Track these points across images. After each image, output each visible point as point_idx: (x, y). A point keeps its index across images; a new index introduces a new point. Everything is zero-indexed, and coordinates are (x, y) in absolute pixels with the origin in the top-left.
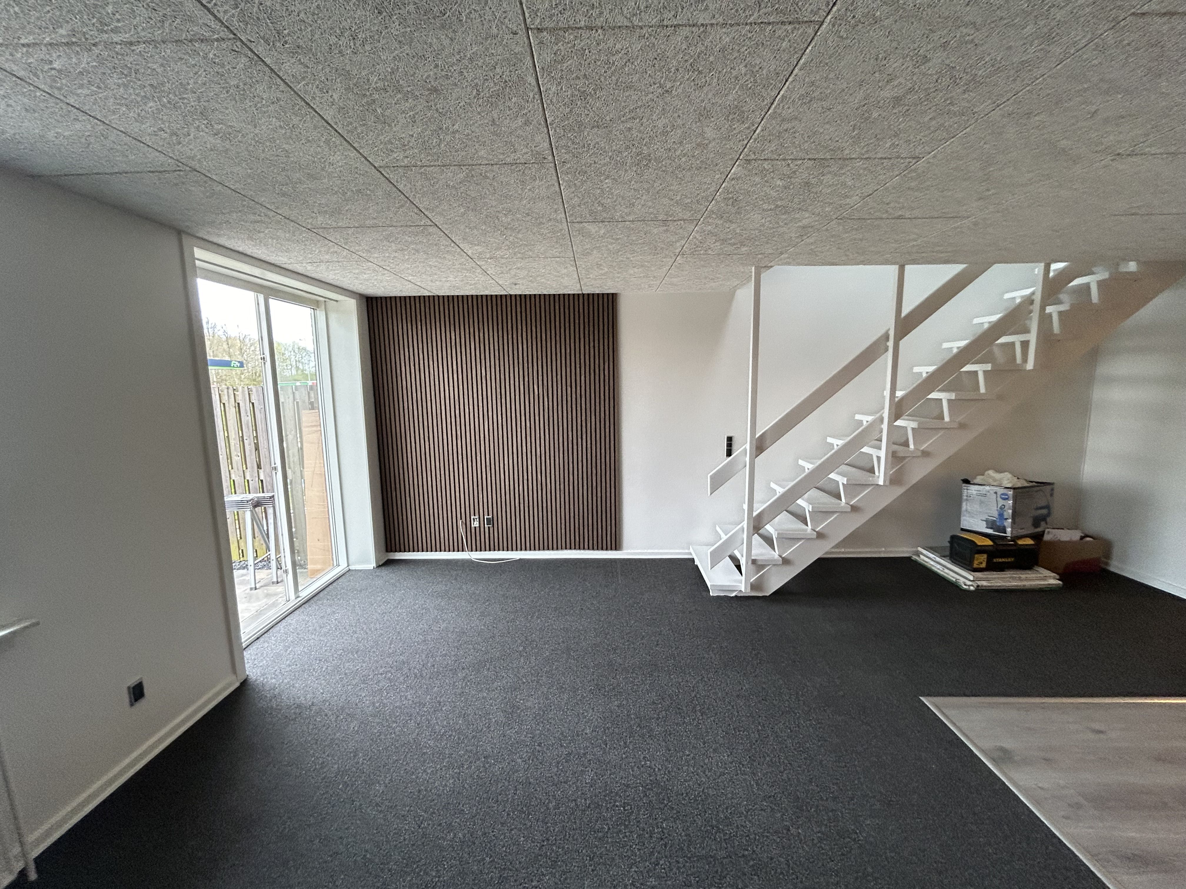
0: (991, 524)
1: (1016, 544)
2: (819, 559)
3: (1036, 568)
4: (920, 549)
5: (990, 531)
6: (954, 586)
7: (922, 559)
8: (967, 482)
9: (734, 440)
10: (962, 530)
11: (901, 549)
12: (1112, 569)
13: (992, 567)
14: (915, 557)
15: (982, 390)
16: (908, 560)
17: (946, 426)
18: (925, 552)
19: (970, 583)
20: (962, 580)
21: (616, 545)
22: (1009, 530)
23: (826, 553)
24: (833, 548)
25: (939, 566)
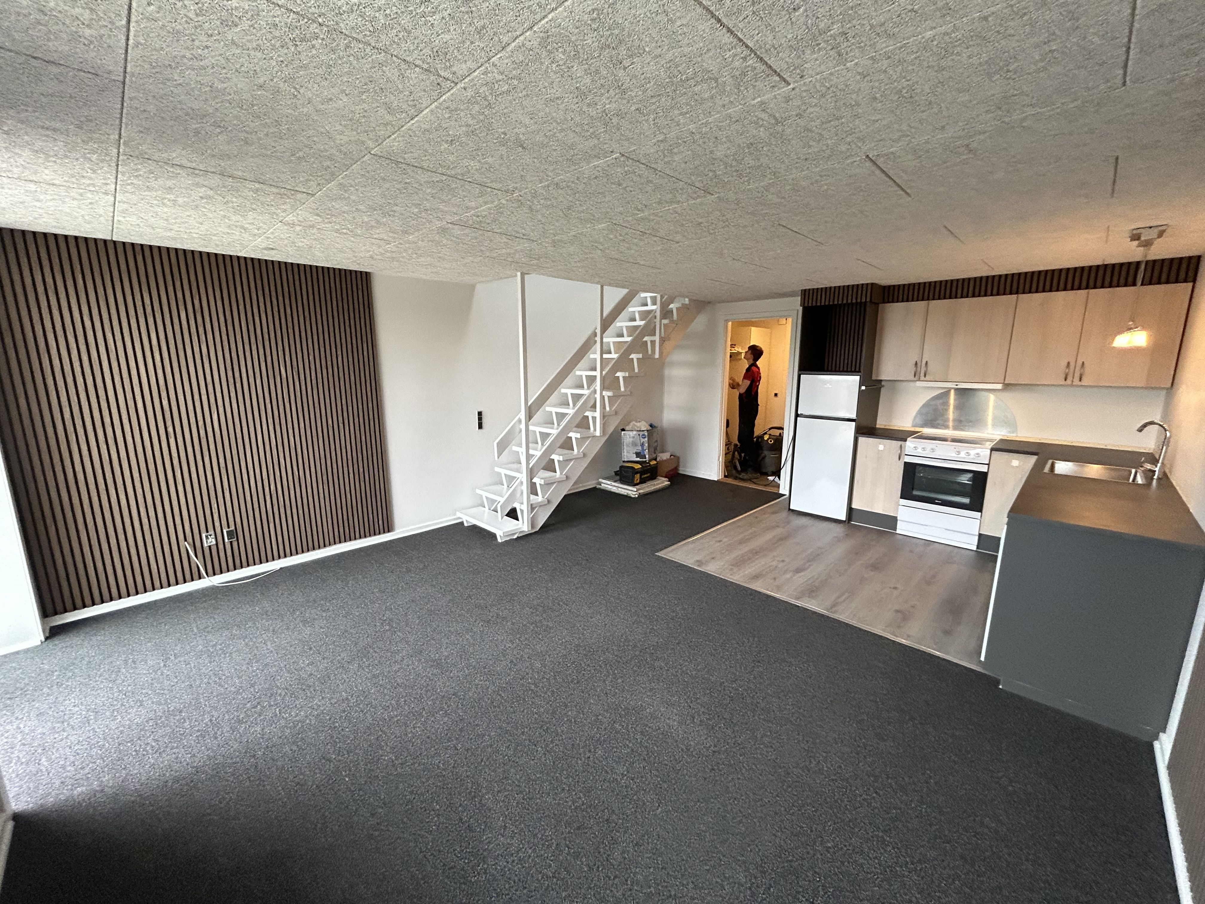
0: (638, 454)
1: (650, 465)
2: (565, 496)
3: (659, 477)
4: (601, 480)
5: (638, 459)
6: (627, 497)
7: (603, 486)
8: (623, 430)
9: (483, 414)
10: (624, 462)
11: (589, 483)
12: (681, 472)
13: (643, 481)
14: (598, 486)
15: (636, 370)
16: (594, 489)
17: (623, 394)
18: (604, 481)
19: (634, 493)
20: (630, 492)
21: (389, 528)
22: (647, 456)
23: (569, 490)
24: (573, 485)
25: (615, 488)
